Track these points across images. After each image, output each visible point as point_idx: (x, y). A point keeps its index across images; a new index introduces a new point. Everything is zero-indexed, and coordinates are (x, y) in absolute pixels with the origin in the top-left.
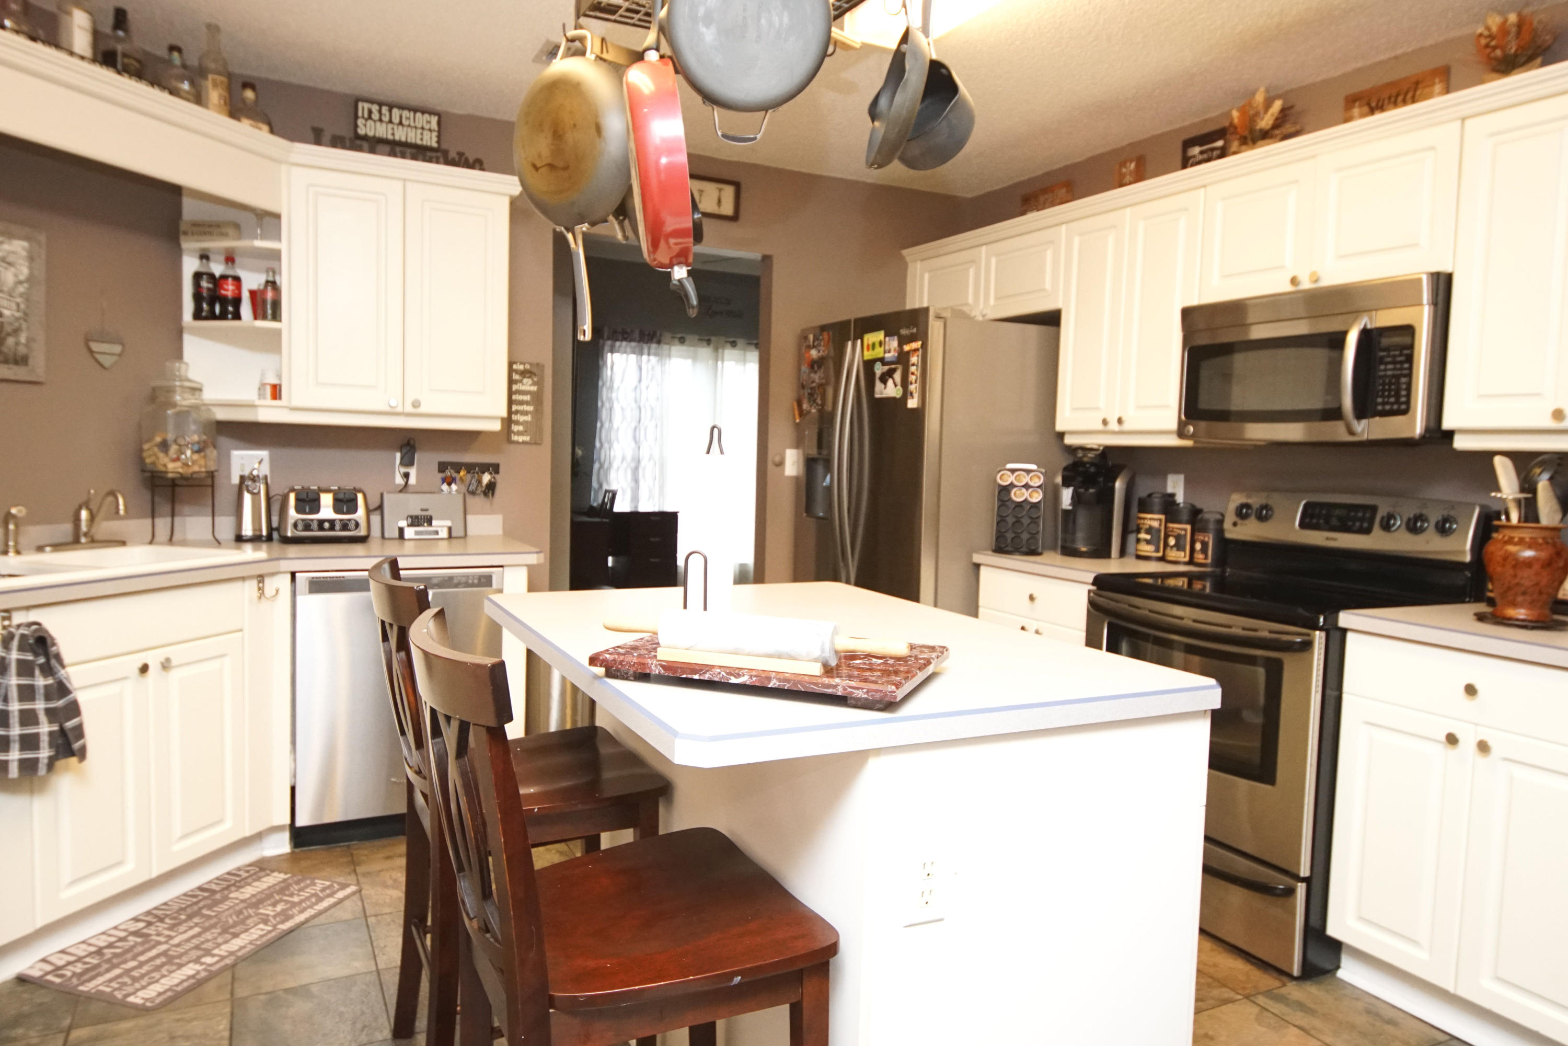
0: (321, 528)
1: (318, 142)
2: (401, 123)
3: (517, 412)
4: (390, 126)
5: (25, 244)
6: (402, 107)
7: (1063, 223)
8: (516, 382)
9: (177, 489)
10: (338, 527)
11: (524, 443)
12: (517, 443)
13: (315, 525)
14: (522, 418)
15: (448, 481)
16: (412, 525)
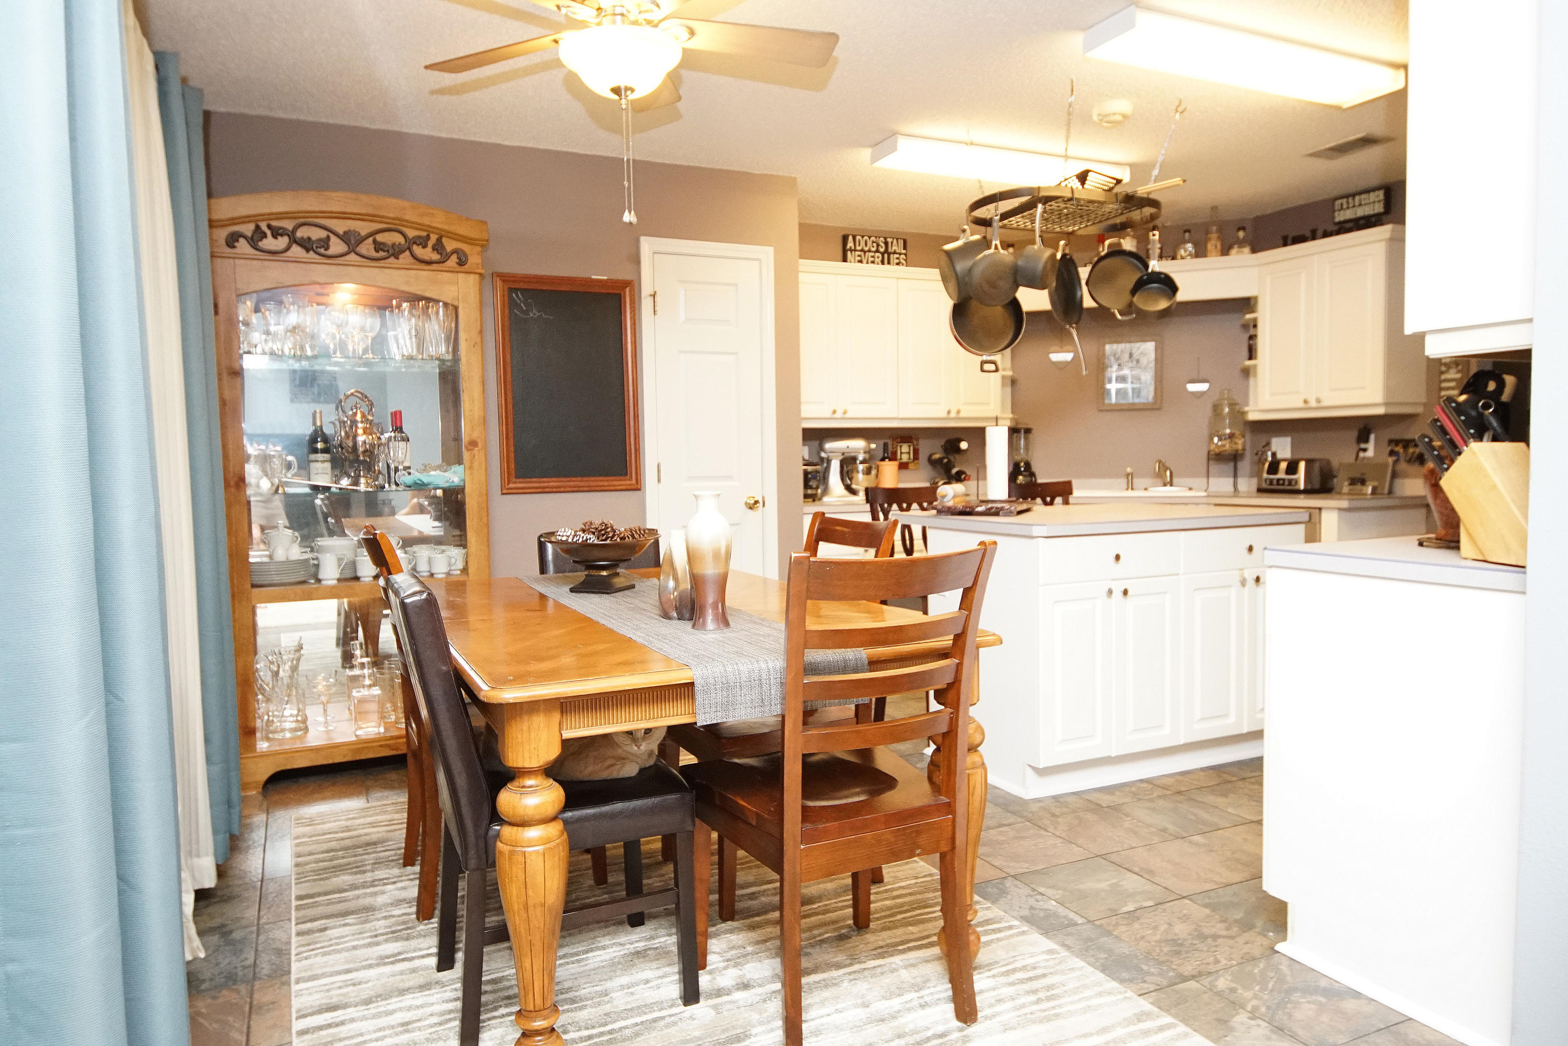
0: (1278, 484)
1: (1285, 245)
2: (1360, 205)
4: (1354, 209)
5: (1153, 343)
6: (1360, 193)
8: (1442, 373)
10: (1287, 483)
13: (1275, 482)
15: (1392, 453)
16: (1350, 484)
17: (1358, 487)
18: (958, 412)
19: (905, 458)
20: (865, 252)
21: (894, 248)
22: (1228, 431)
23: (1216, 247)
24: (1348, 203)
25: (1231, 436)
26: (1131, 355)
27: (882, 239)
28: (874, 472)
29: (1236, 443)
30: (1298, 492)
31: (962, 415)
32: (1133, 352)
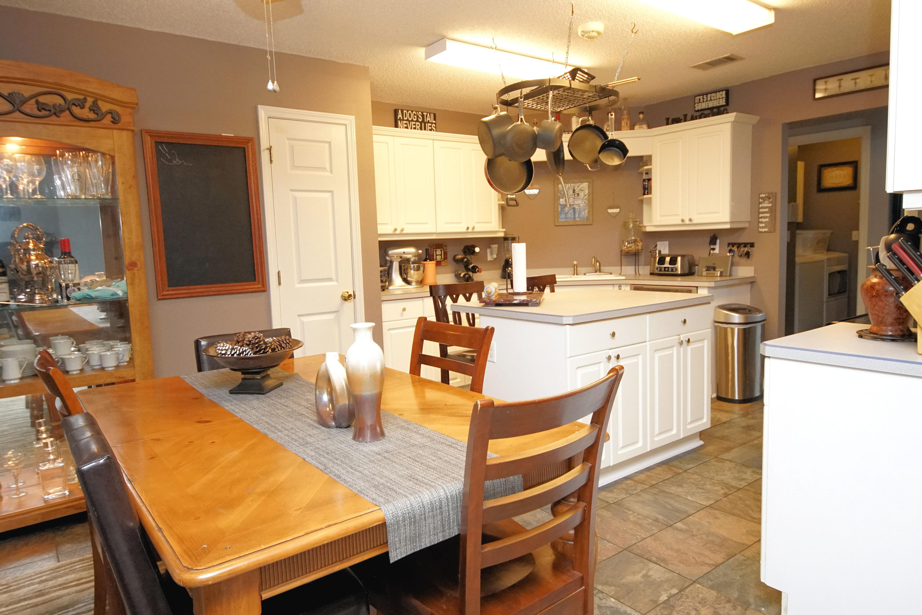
0: (666, 270)
1: (668, 124)
2: (711, 100)
3: (762, 217)
4: (707, 102)
5: (587, 184)
6: (711, 93)
8: (760, 203)
10: (670, 270)
11: (765, 232)
12: (762, 232)
13: (663, 269)
14: (764, 220)
15: (730, 251)
16: (707, 270)
17: (712, 272)
18: (473, 228)
19: (439, 258)
20: (409, 121)
21: (428, 119)
22: (633, 238)
23: (627, 124)
24: (703, 98)
25: (635, 241)
26: (574, 191)
27: (420, 113)
28: (422, 268)
29: (638, 246)
30: (677, 275)
31: (475, 230)
32: (575, 189)
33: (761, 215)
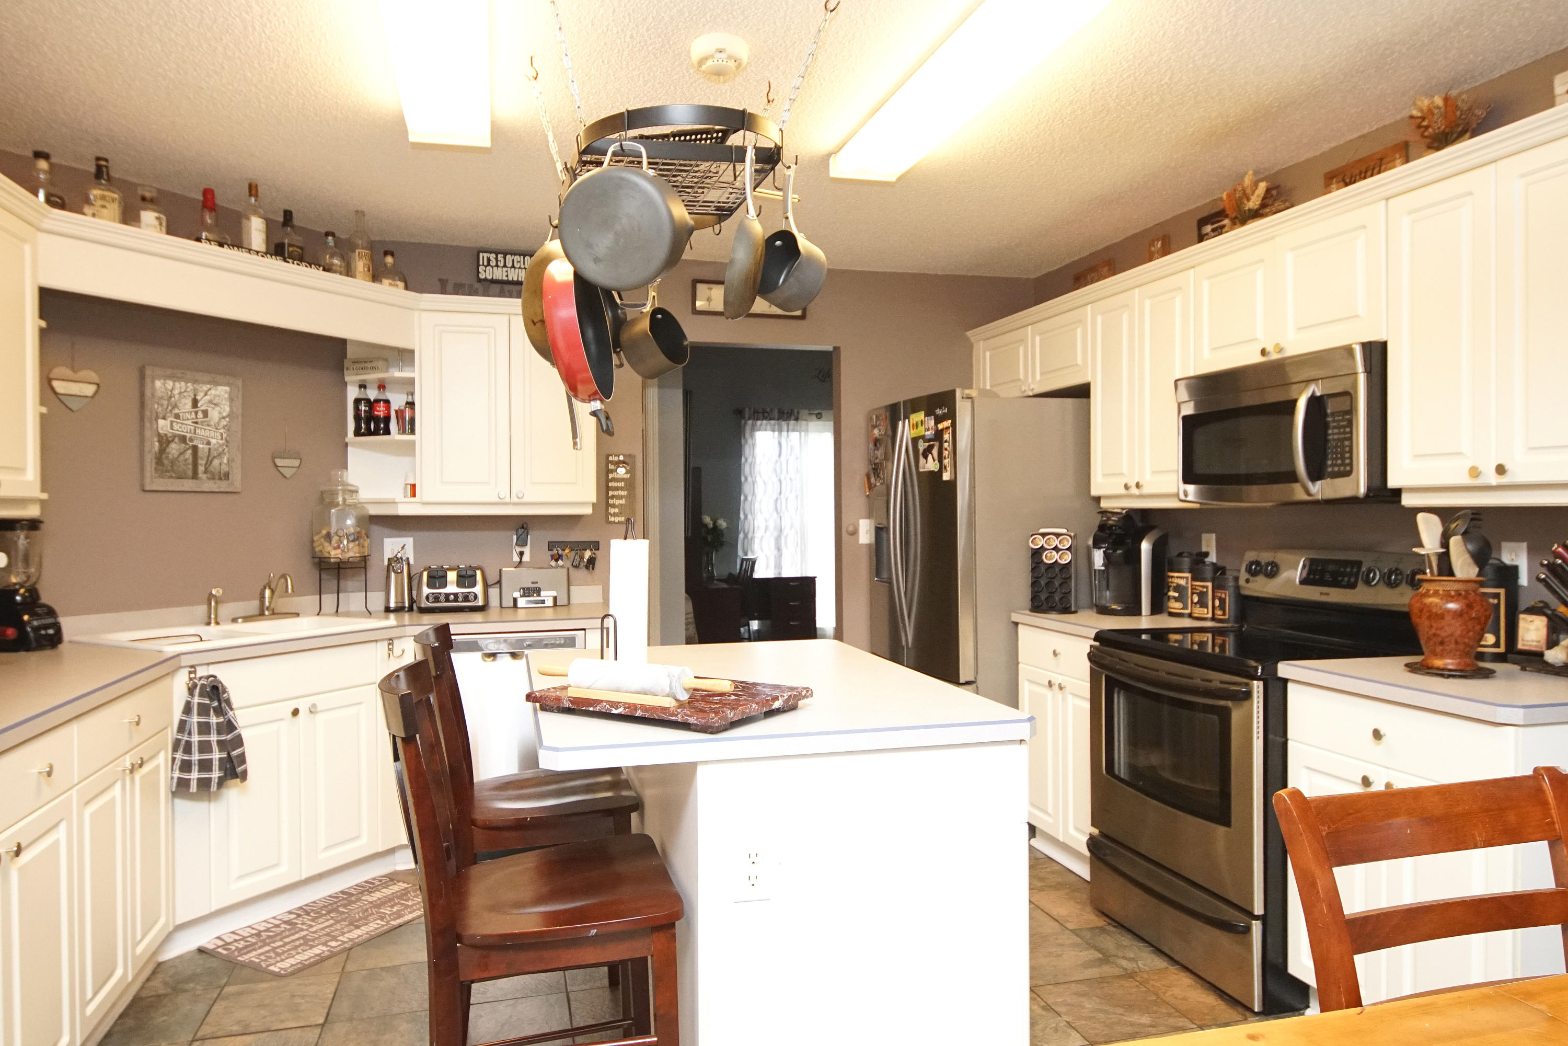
0: (447, 600)
1: (443, 292)
2: (513, 266)
3: (613, 497)
4: (505, 269)
5: (227, 389)
6: (514, 254)
7: (1087, 304)
8: (612, 471)
9: (341, 571)
10: (460, 599)
11: (620, 523)
12: (614, 522)
13: (442, 598)
14: (617, 502)
15: (555, 557)
17: (534, 598)
23: (366, 269)
24: (496, 259)
26: (195, 403)
32: (198, 398)
33: (611, 493)
